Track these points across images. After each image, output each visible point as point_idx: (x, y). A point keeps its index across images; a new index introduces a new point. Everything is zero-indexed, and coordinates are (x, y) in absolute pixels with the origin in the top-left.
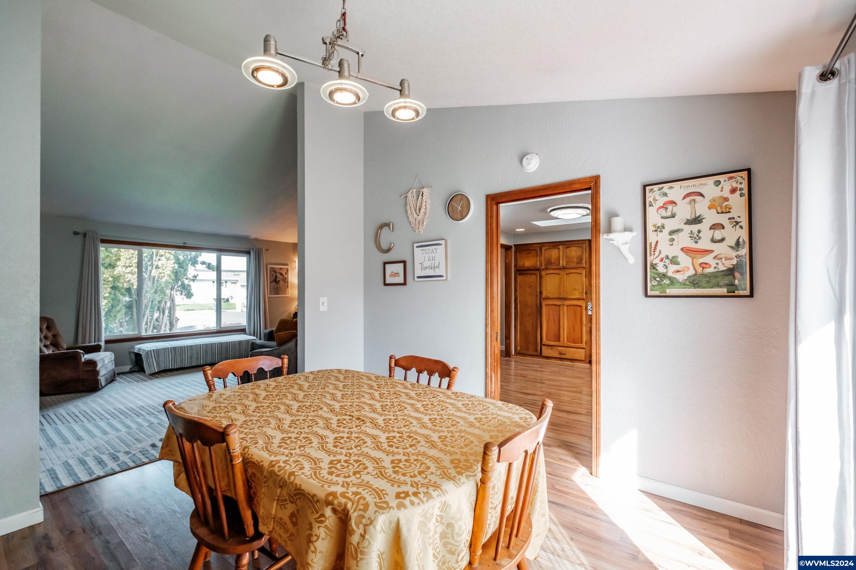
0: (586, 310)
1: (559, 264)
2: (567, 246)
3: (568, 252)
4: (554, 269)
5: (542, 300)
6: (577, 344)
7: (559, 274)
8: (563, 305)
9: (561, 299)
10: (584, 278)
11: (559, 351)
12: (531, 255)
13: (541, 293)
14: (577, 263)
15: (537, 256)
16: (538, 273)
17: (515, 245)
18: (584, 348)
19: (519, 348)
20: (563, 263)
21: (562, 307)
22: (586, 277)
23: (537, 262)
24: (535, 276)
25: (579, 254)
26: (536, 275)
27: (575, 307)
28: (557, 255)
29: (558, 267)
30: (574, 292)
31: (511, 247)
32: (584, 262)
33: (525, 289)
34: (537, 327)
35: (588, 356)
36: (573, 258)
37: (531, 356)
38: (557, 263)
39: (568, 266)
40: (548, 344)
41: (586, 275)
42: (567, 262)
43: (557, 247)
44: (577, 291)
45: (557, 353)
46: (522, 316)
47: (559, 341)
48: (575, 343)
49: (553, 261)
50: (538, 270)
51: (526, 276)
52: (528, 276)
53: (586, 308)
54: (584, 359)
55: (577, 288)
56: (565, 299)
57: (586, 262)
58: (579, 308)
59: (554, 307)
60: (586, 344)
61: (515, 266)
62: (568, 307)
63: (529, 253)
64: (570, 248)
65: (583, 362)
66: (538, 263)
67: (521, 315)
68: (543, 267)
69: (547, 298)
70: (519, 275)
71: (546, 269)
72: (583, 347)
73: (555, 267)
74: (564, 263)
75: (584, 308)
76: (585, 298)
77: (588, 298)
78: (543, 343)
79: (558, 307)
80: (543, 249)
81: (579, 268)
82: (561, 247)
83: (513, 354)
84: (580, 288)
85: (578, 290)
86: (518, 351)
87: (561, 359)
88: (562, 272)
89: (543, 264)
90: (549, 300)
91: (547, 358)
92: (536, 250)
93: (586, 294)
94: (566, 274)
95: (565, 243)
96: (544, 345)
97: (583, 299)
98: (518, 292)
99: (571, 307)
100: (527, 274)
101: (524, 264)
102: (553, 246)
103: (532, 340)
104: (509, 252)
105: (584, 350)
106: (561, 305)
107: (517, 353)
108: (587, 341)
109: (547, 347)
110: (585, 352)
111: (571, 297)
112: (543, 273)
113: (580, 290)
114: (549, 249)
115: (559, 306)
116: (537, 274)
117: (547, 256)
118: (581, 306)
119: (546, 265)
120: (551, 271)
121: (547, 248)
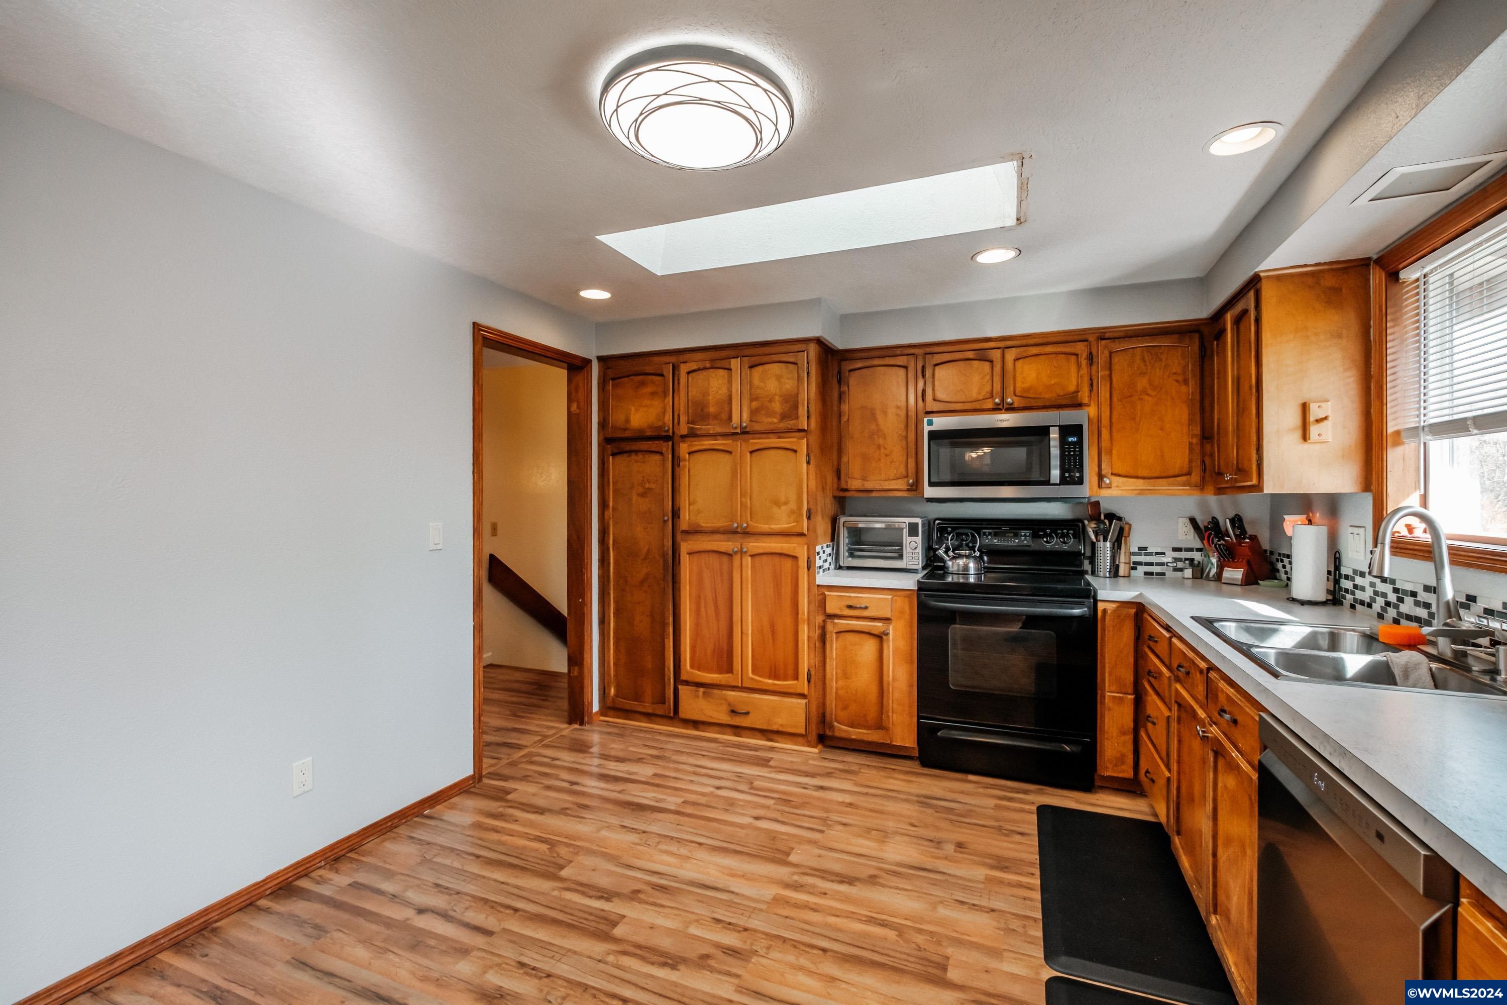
0: (808, 569)
1: (730, 418)
2: (755, 360)
3: (756, 381)
4: (714, 436)
5: (679, 537)
6: (785, 679)
7: (730, 453)
8: (742, 553)
9: (735, 532)
10: (805, 465)
11: (729, 704)
12: (648, 389)
13: (676, 514)
14: (784, 417)
15: (665, 394)
16: (666, 447)
17: (600, 359)
18: (802, 696)
19: (612, 691)
20: (740, 416)
21: (737, 560)
22: (808, 463)
23: (664, 413)
24: (657, 457)
25: (788, 386)
26: (661, 453)
27: (776, 559)
28: (724, 390)
29: (727, 430)
30: (775, 509)
31: (587, 362)
32: (802, 411)
33: (630, 499)
34: (664, 625)
35: (814, 720)
36: (771, 401)
37: (649, 716)
38: (724, 416)
39: (757, 427)
40: (697, 680)
41: (808, 455)
42: (753, 413)
43: (724, 363)
44: (783, 508)
45: (725, 708)
46: (620, 590)
47: (730, 670)
48: (776, 678)
49: (712, 409)
50: (667, 438)
51: (633, 457)
52: (640, 456)
53: (810, 565)
54: (802, 731)
55: (783, 499)
56: (747, 533)
57: (808, 412)
58: (788, 564)
59: (714, 560)
60: (809, 681)
61: (602, 425)
62: (757, 559)
63: (643, 384)
64: (760, 368)
65: (801, 740)
66: (668, 417)
67: (617, 584)
68: (683, 430)
69: (695, 531)
70: (613, 455)
71: (692, 435)
72: (799, 691)
73: (719, 429)
74: (745, 416)
75: (803, 563)
76: (805, 531)
77: (815, 531)
78: (684, 677)
79: (725, 559)
80: (684, 369)
81: (789, 431)
82: (735, 363)
83: (596, 708)
84: (793, 497)
85: (786, 503)
86: (609, 703)
87: (737, 730)
88: (738, 446)
89: (683, 419)
90: (699, 537)
91: (696, 724)
92: (662, 375)
93: (809, 518)
94: (751, 452)
95: (747, 352)
96: (687, 683)
97: (802, 535)
98: (609, 513)
99: (764, 558)
100: (636, 452)
101: (628, 421)
102: (712, 360)
103: (649, 665)
104: (579, 378)
105: (804, 701)
106: (736, 553)
107: (608, 708)
108: (813, 673)
109: (694, 688)
110: (807, 706)
111: (765, 527)
112: (684, 448)
113: (793, 505)
114: (699, 370)
115: (730, 555)
116: (664, 450)
117: (693, 393)
118: (795, 558)
119: (693, 422)
120: (707, 443)
121: (694, 366)
